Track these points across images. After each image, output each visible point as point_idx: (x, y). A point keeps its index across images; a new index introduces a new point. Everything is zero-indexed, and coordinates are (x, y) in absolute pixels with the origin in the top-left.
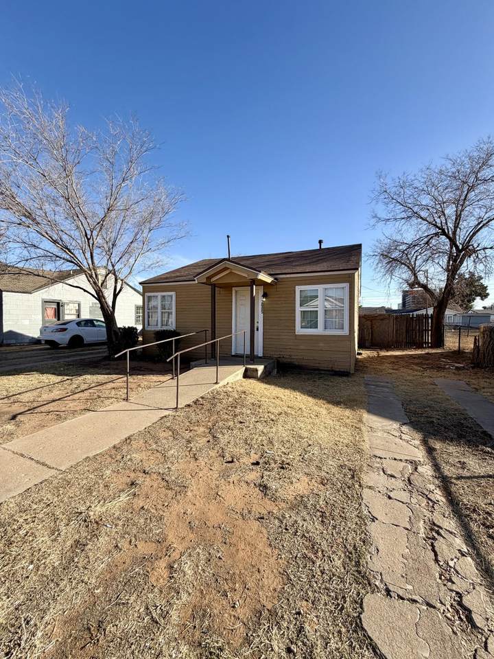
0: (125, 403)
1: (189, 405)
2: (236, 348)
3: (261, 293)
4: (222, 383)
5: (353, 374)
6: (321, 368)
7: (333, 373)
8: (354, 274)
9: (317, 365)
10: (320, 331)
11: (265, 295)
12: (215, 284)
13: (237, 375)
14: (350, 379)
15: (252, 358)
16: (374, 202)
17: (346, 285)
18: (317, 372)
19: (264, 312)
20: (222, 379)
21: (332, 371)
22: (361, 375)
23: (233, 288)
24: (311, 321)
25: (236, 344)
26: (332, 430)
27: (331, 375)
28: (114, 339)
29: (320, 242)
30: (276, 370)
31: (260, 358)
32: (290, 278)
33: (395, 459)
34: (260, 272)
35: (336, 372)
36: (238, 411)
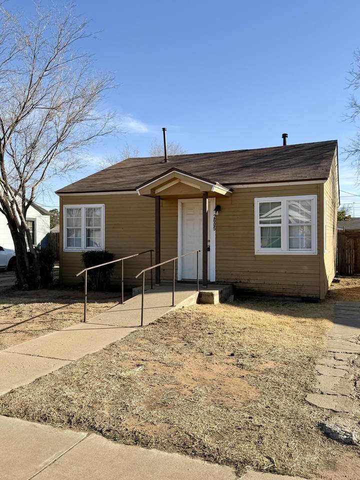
0: (83, 324)
1: (153, 324)
2: (182, 273)
3: (213, 206)
4: (178, 306)
5: (324, 300)
6: (286, 295)
7: (300, 299)
8: (323, 184)
9: (281, 290)
10: (283, 250)
11: (218, 208)
12: (159, 196)
13: (192, 299)
14: (320, 305)
15: (205, 283)
16: (353, 87)
17: (314, 197)
18: (281, 299)
19: (216, 228)
20: (178, 303)
21: (299, 297)
22: (334, 302)
23: (179, 201)
24: (273, 239)
25: (182, 267)
26: (296, 339)
27: (298, 302)
28: (27, 263)
29: (285, 136)
30: (233, 296)
31: (213, 283)
32: (248, 188)
33: (346, 353)
34: (215, 184)
35: (303, 298)
36: (203, 326)
